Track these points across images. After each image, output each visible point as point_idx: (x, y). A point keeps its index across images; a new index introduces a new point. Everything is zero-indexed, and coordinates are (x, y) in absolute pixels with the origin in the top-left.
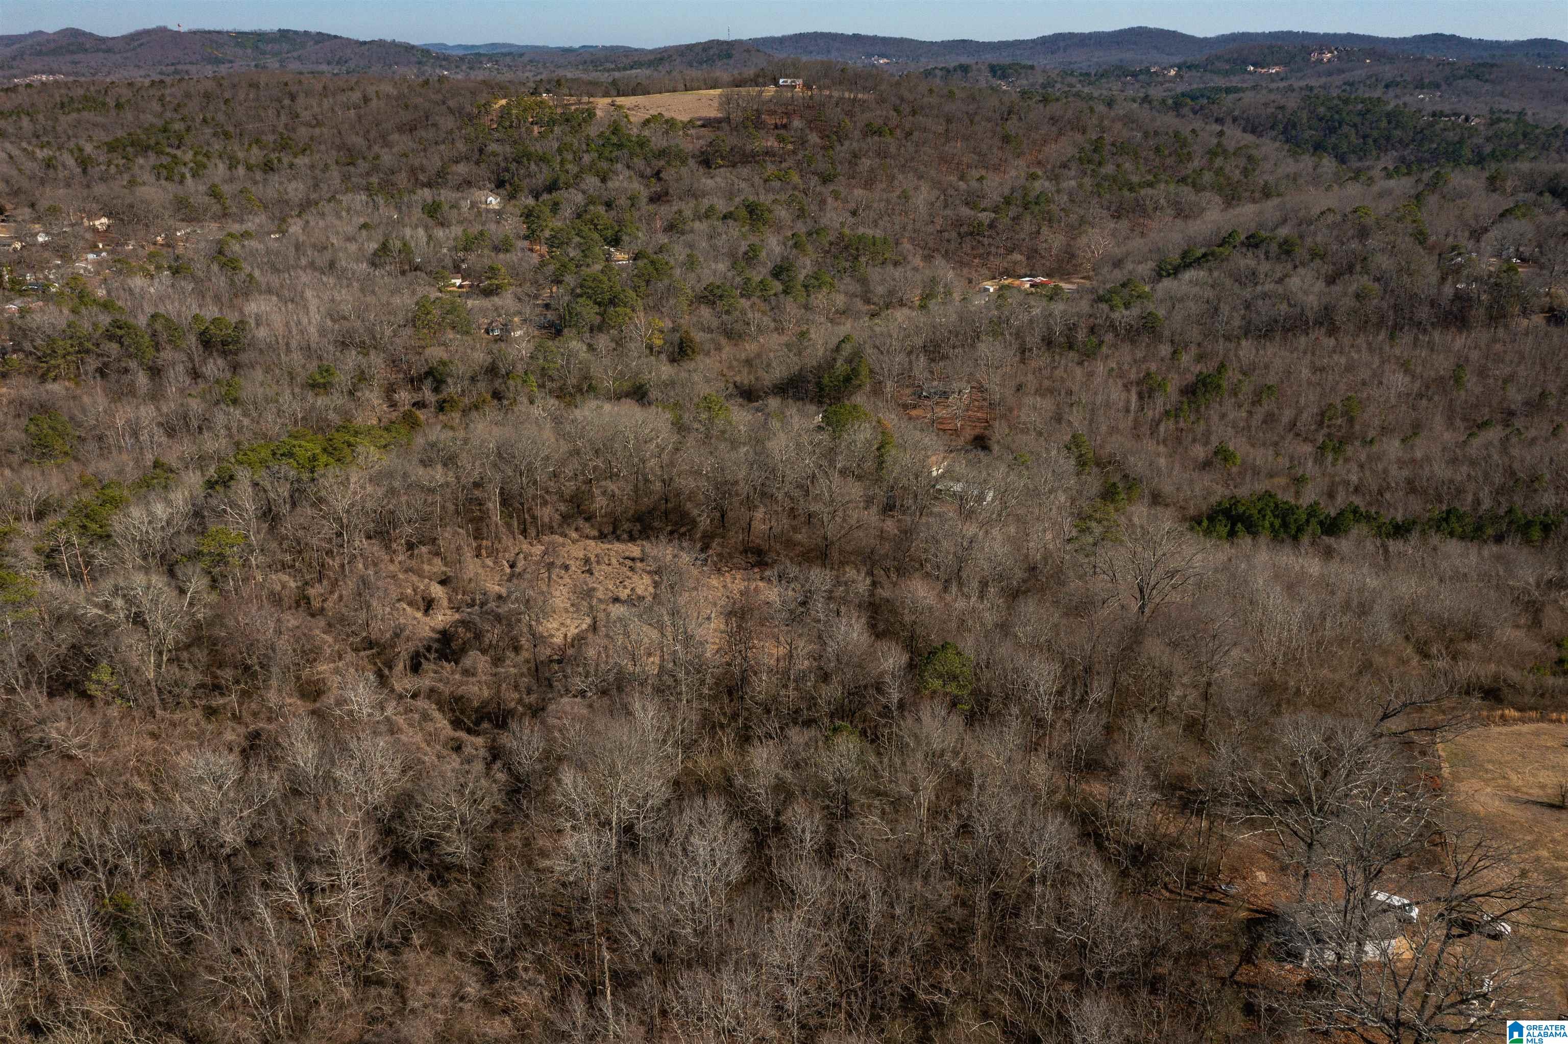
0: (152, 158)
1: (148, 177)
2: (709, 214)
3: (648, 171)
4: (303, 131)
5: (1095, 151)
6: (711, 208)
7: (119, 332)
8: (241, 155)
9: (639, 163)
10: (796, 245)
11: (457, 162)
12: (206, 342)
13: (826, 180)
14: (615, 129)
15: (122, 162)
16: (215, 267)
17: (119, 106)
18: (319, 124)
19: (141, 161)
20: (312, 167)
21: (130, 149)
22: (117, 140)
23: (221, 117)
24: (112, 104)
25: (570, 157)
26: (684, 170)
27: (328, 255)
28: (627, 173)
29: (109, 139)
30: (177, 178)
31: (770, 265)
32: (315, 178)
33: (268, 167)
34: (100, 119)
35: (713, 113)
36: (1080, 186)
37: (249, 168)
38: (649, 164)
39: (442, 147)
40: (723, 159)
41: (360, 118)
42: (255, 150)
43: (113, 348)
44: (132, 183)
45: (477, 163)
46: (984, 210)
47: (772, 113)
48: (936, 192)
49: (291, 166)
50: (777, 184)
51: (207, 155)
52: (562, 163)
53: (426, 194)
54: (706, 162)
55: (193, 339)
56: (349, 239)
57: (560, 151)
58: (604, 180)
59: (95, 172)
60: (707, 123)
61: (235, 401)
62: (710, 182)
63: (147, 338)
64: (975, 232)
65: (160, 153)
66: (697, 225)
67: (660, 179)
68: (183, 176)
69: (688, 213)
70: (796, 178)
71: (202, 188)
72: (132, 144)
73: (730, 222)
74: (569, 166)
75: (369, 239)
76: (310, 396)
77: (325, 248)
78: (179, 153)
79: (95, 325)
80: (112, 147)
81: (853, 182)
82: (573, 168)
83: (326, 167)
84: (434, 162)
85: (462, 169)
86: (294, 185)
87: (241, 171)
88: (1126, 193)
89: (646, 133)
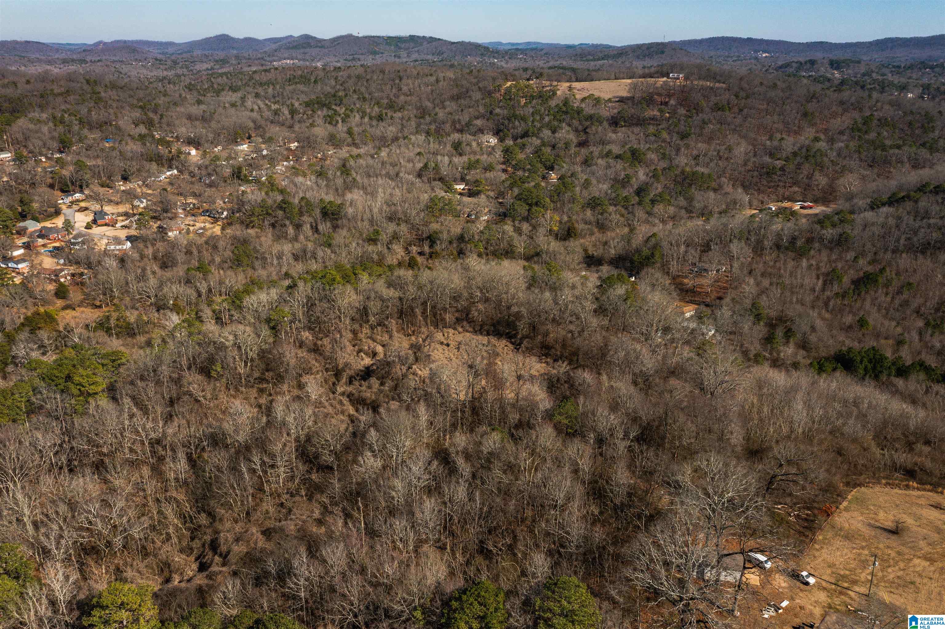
0: (325, 111)
1: (320, 121)
2: (608, 154)
3: (580, 128)
4: (402, 98)
5: (864, 124)
6: (610, 152)
7: (284, 206)
8: (368, 111)
9: (575, 123)
10: (654, 176)
11: (478, 118)
12: (325, 214)
13: (684, 136)
14: (566, 102)
15: (310, 112)
16: (338, 173)
17: (316, 82)
18: (411, 95)
19: (319, 112)
20: (402, 119)
21: (316, 106)
22: (311, 100)
23: (363, 89)
24: (313, 80)
25: (538, 118)
26: (600, 128)
27: (397, 169)
28: (567, 128)
29: (307, 100)
30: (334, 123)
31: (635, 187)
32: (402, 125)
33: (380, 118)
34: (305, 89)
35: (625, 94)
36: (847, 146)
37: (371, 118)
38: (581, 124)
39: (471, 110)
40: (625, 122)
41: (432, 91)
42: (376, 108)
43: (280, 213)
44: (312, 125)
45: (488, 120)
46: (779, 159)
47: (659, 95)
48: (751, 147)
49: (392, 118)
50: (652, 138)
51: (352, 111)
52: (533, 122)
53: (456, 136)
54: (614, 122)
55: (318, 211)
56: (409, 161)
57: (533, 114)
58: (554, 132)
59: (297, 117)
60: (622, 100)
61: (330, 245)
62: (614, 136)
63: (297, 209)
64: (769, 172)
65: (329, 108)
66: (600, 161)
67: (586, 133)
68: (337, 122)
69: (596, 154)
70: (665, 135)
71: (345, 129)
72: (318, 103)
73: (619, 160)
74: (536, 123)
75: (419, 161)
76: (366, 245)
77: (396, 165)
78: (338, 109)
79: (275, 201)
80: (307, 104)
81: (700, 138)
82: (538, 125)
83: (409, 119)
84: (465, 118)
85: (479, 122)
86: (391, 128)
87: (366, 120)
88: (879, 152)
89: (583, 105)
